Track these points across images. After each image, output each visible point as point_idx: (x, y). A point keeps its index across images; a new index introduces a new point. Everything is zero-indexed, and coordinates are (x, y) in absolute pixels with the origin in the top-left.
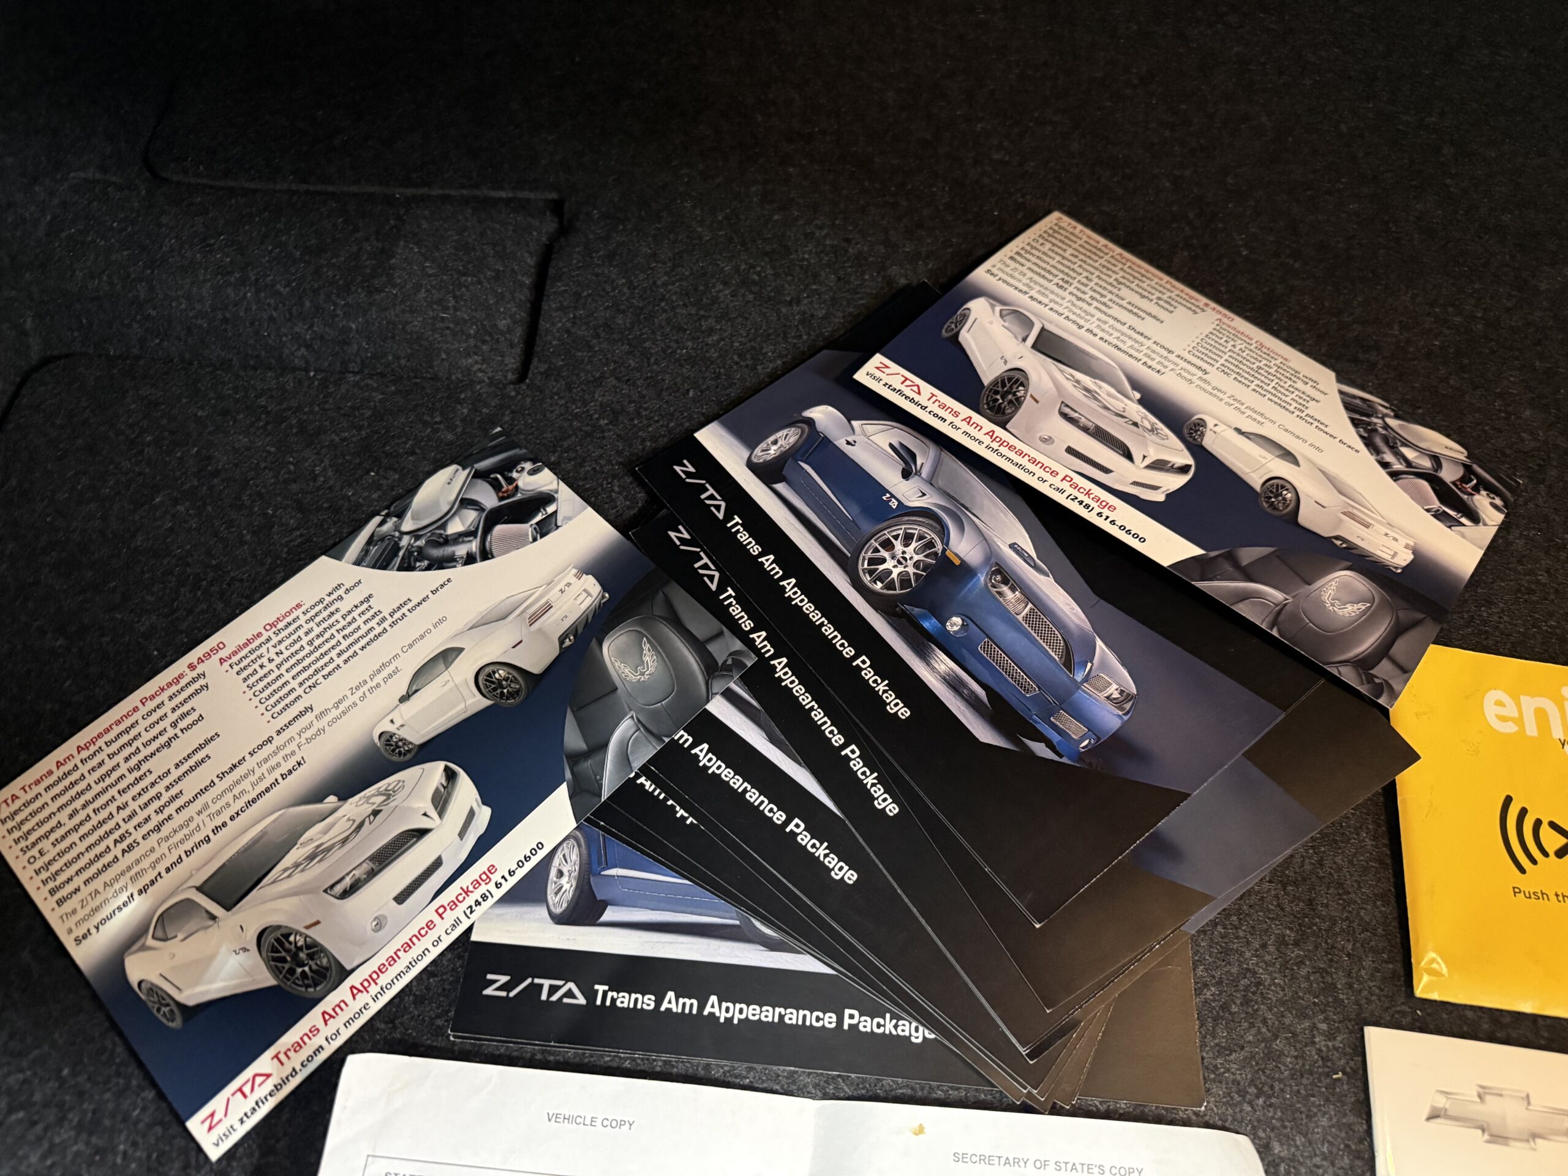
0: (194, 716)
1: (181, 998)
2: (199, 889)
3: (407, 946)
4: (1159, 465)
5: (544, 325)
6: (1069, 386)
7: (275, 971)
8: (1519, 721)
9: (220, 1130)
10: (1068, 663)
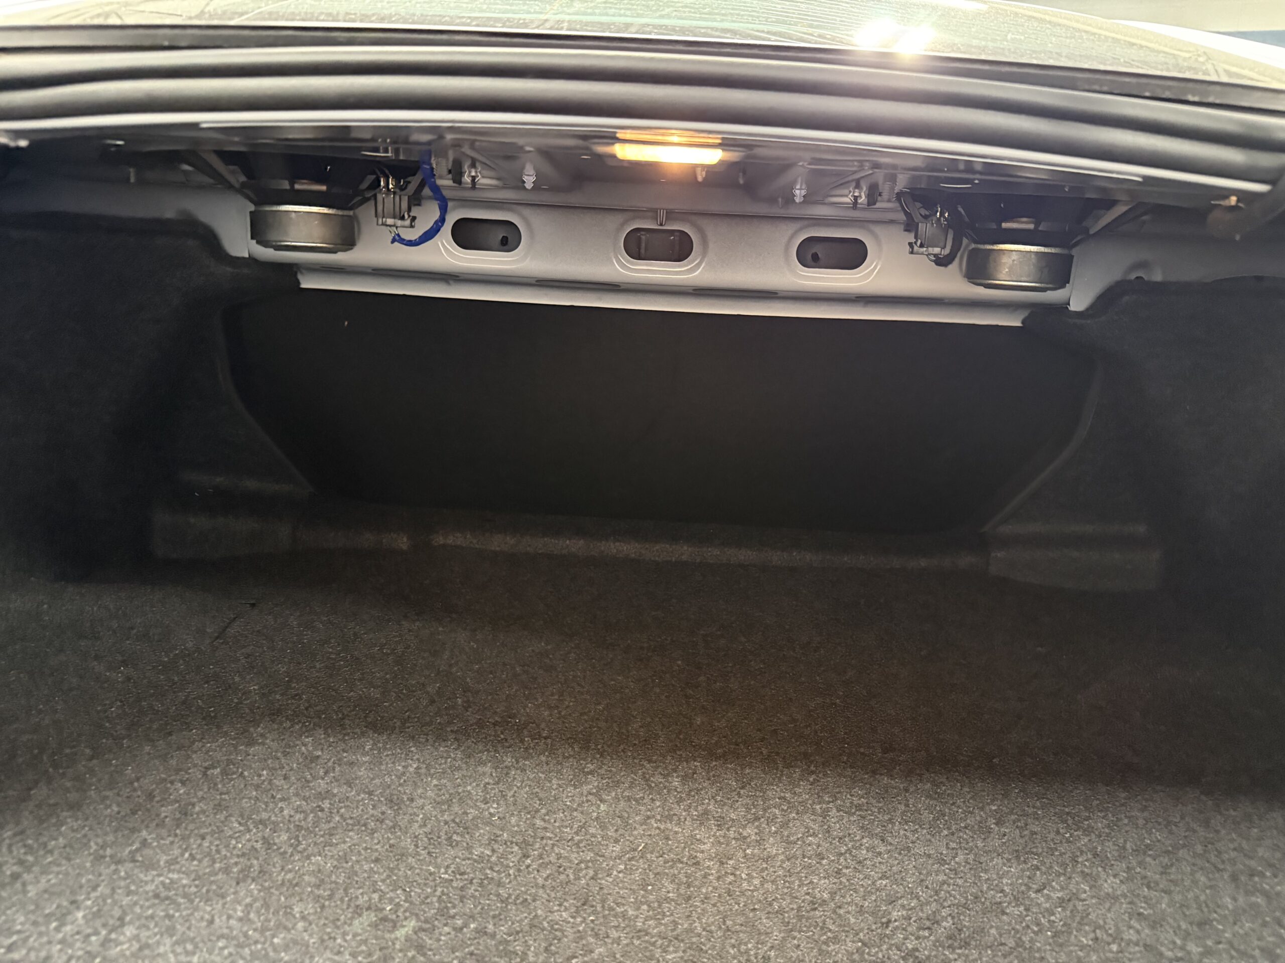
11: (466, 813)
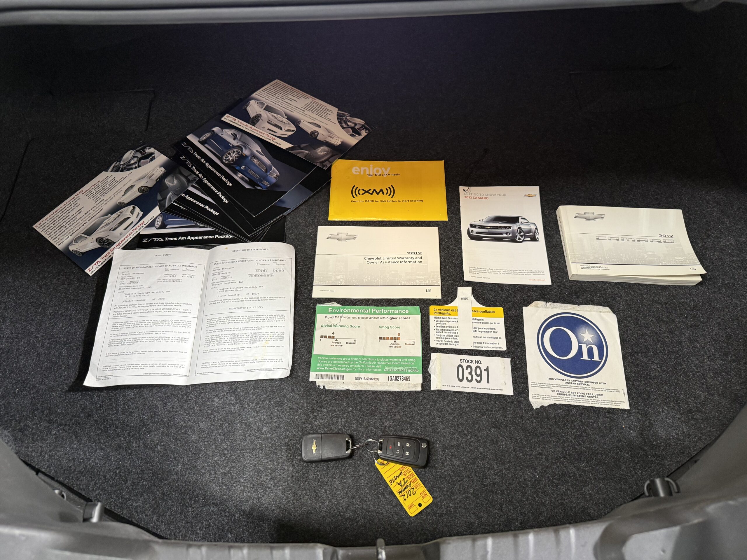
0: (78, 204)
1: (81, 251)
2: (83, 234)
3: (127, 237)
4: (288, 130)
5: (151, 118)
6: (270, 116)
7: (100, 245)
8: (360, 172)
9: (92, 271)
10: (266, 171)
11: (300, 233)
